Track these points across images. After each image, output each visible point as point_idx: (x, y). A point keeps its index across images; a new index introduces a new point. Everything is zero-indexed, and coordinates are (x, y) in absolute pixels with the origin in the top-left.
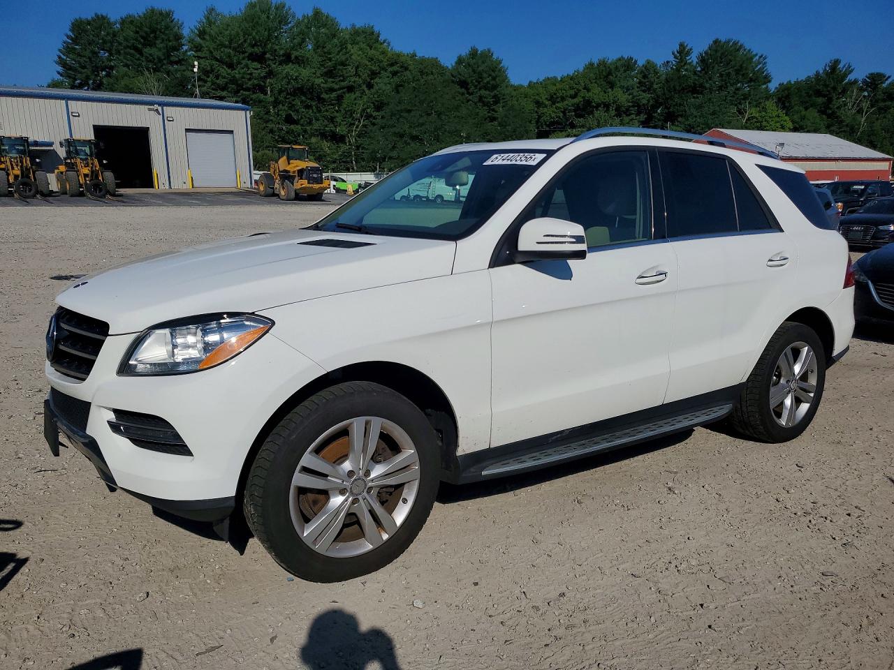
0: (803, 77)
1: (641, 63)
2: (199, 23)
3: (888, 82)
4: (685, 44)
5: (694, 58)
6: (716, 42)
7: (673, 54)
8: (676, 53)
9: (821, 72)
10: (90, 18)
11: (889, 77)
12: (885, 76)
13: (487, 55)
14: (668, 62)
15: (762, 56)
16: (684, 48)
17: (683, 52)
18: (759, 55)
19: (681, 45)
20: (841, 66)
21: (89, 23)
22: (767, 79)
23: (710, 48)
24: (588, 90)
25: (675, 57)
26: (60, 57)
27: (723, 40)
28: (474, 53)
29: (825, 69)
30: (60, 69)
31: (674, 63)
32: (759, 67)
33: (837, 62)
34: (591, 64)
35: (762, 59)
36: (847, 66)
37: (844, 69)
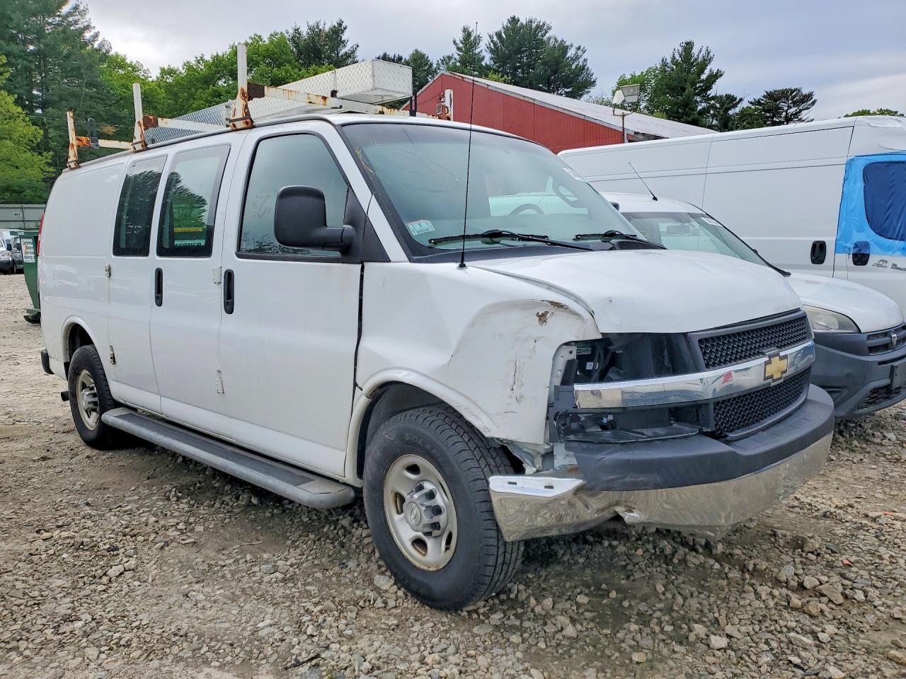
3: (740, 105)
4: (470, 30)
5: (482, 48)
6: (514, 20)
7: (454, 42)
8: (458, 42)
11: (741, 100)
12: (736, 99)
14: (449, 58)
15: (579, 48)
16: (469, 35)
17: (469, 41)
18: (576, 45)
19: (465, 30)
25: (459, 49)
27: (523, 20)
29: (674, 58)
31: (458, 57)
32: (577, 63)
33: (688, 46)
35: (580, 53)
36: (704, 52)
37: (701, 56)
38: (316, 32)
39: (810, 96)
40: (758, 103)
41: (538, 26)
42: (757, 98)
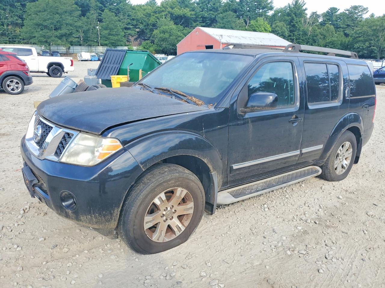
12: (337, 9)
22: (271, 8)
24: (172, 8)
29: (293, 3)
37: (301, 3)
42: (348, 8)
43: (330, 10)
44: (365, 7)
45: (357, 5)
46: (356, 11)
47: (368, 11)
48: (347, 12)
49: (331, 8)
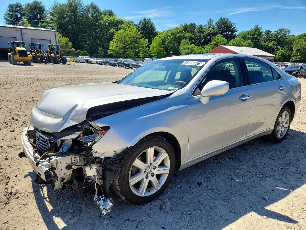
0: (247, 30)
1: (198, 25)
2: (52, 6)
3: (271, 33)
5: (214, 23)
6: (221, 18)
7: (208, 22)
9: (253, 28)
10: (14, 4)
11: (272, 31)
13: (149, 20)
14: (206, 25)
17: (211, 21)
19: (210, 19)
20: (258, 27)
21: (14, 5)
22: (236, 31)
23: (219, 20)
25: (208, 23)
26: (4, 16)
27: (223, 18)
28: (145, 20)
30: (4, 20)
31: (208, 25)
32: (234, 27)
33: (257, 26)
34: (182, 25)
35: (234, 24)
36: (260, 27)
37: (259, 28)
38: (186, 25)
39: (290, 30)
40: (277, 31)
41: (226, 19)
42: (276, 30)
43: (266, 32)
44: (288, 29)
45: (283, 28)
46: (282, 32)
47: (290, 32)
48: (276, 33)
49: (267, 30)
